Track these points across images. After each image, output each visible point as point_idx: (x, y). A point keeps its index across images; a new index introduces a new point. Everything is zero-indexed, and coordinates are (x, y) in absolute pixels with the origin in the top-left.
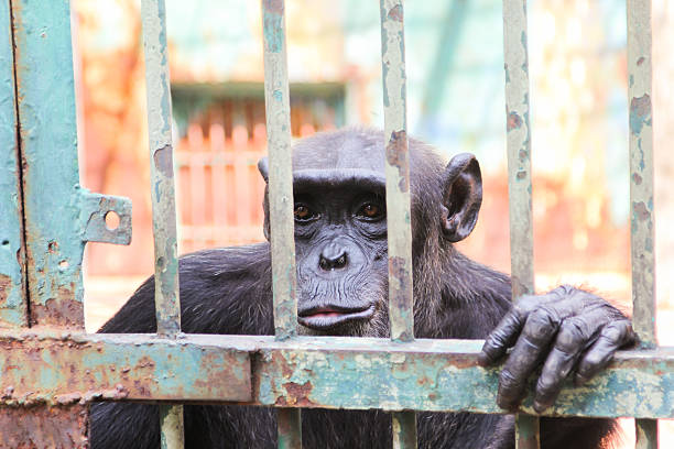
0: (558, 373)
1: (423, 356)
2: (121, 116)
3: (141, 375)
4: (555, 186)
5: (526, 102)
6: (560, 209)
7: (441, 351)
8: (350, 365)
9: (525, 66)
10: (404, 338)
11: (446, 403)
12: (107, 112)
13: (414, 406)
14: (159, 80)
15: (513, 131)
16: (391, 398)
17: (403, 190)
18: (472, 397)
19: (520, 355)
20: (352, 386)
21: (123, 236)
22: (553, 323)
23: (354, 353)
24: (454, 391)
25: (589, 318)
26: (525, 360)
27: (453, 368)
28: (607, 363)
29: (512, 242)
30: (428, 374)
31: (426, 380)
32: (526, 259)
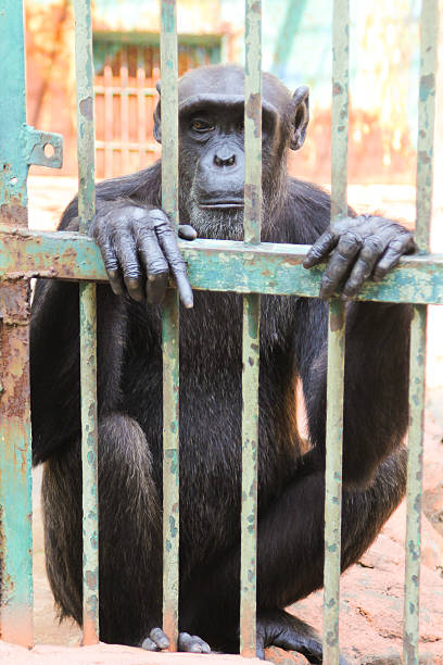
0: (362, 276)
1: (266, 255)
2: (53, 55)
3: (67, 261)
4: (369, 120)
5: (347, 76)
6: (373, 136)
7: (279, 252)
8: (214, 260)
9: (347, 49)
10: (254, 242)
11: (281, 289)
12: (42, 51)
13: (259, 291)
14: (85, 50)
15: (337, 97)
16: (243, 284)
17: (257, 137)
18: (299, 286)
19: (336, 265)
20: (216, 275)
21: (57, 163)
22: (358, 243)
23: (219, 251)
24: (287, 281)
25: (381, 236)
26: (339, 270)
27: (287, 265)
28: (396, 265)
29: (333, 176)
30: (270, 268)
31: (268, 272)
32: (342, 188)
